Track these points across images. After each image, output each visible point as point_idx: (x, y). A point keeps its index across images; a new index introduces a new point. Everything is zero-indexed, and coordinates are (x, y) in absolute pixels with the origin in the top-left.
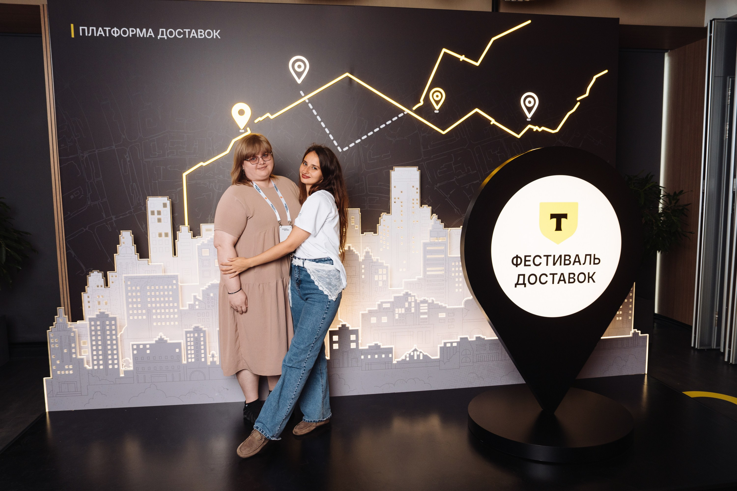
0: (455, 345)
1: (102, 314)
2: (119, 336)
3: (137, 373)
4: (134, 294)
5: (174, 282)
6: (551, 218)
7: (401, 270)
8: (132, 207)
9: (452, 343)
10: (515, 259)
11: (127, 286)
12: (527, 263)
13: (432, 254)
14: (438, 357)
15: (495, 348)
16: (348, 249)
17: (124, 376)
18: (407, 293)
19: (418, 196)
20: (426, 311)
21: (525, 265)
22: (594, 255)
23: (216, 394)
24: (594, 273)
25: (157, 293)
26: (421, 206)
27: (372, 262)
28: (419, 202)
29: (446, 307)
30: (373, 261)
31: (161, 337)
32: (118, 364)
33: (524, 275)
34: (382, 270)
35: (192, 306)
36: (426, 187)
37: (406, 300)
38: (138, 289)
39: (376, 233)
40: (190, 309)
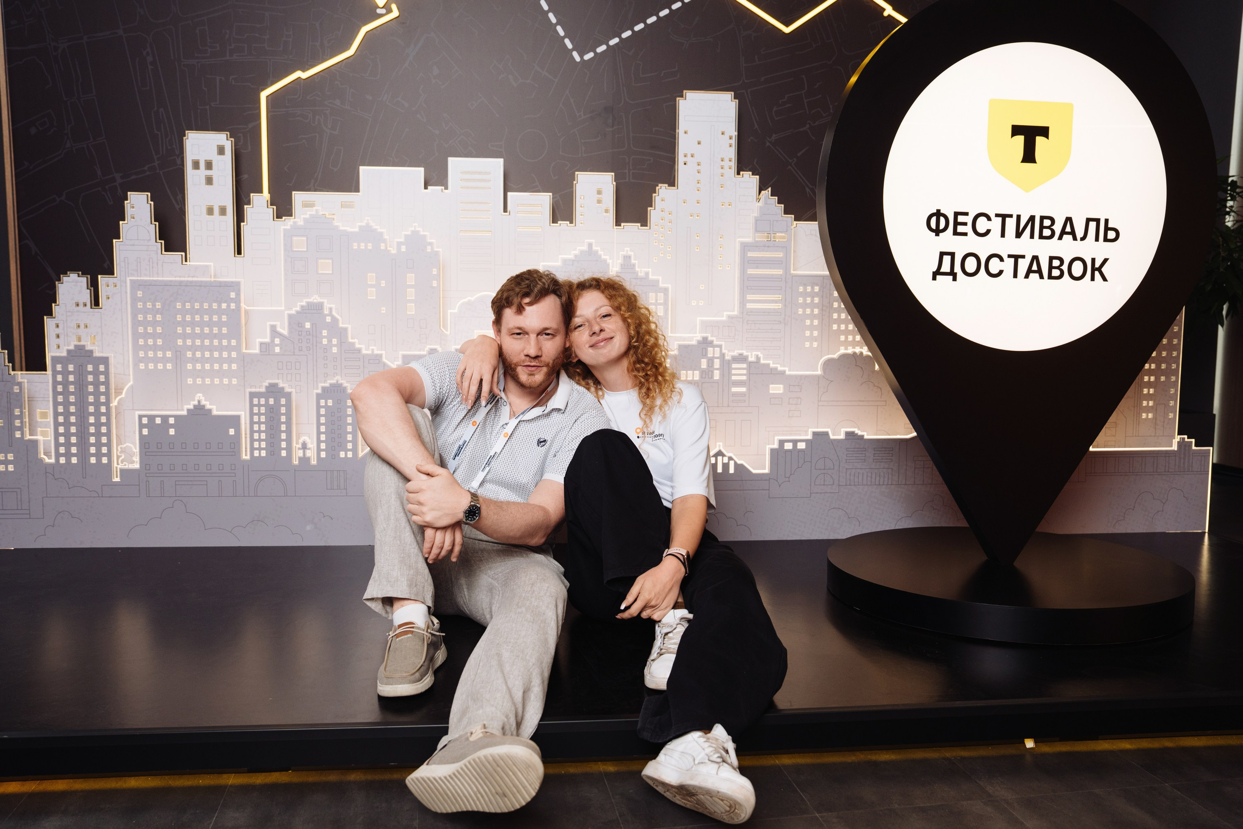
0: (801, 446)
1: (80, 349)
2: (114, 403)
3: (147, 475)
4: (150, 317)
5: (233, 295)
6: (1013, 134)
7: (695, 304)
8: (155, 157)
9: (795, 442)
10: (934, 219)
11: (135, 300)
12: (960, 229)
13: (757, 268)
14: (766, 471)
15: (885, 458)
16: (587, 250)
17: (120, 480)
18: (705, 339)
19: (731, 153)
20: (744, 378)
21: (955, 233)
22: (1107, 221)
23: (308, 528)
24: (1106, 260)
25: (197, 318)
26: (738, 174)
27: (636, 278)
28: (733, 164)
29: (785, 372)
30: (637, 275)
31: (199, 402)
32: (109, 455)
33: (952, 255)
34: (656, 296)
35: (266, 348)
36: (749, 140)
37: (704, 354)
38: (157, 307)
39: (647, 226)
40: (263, 353)
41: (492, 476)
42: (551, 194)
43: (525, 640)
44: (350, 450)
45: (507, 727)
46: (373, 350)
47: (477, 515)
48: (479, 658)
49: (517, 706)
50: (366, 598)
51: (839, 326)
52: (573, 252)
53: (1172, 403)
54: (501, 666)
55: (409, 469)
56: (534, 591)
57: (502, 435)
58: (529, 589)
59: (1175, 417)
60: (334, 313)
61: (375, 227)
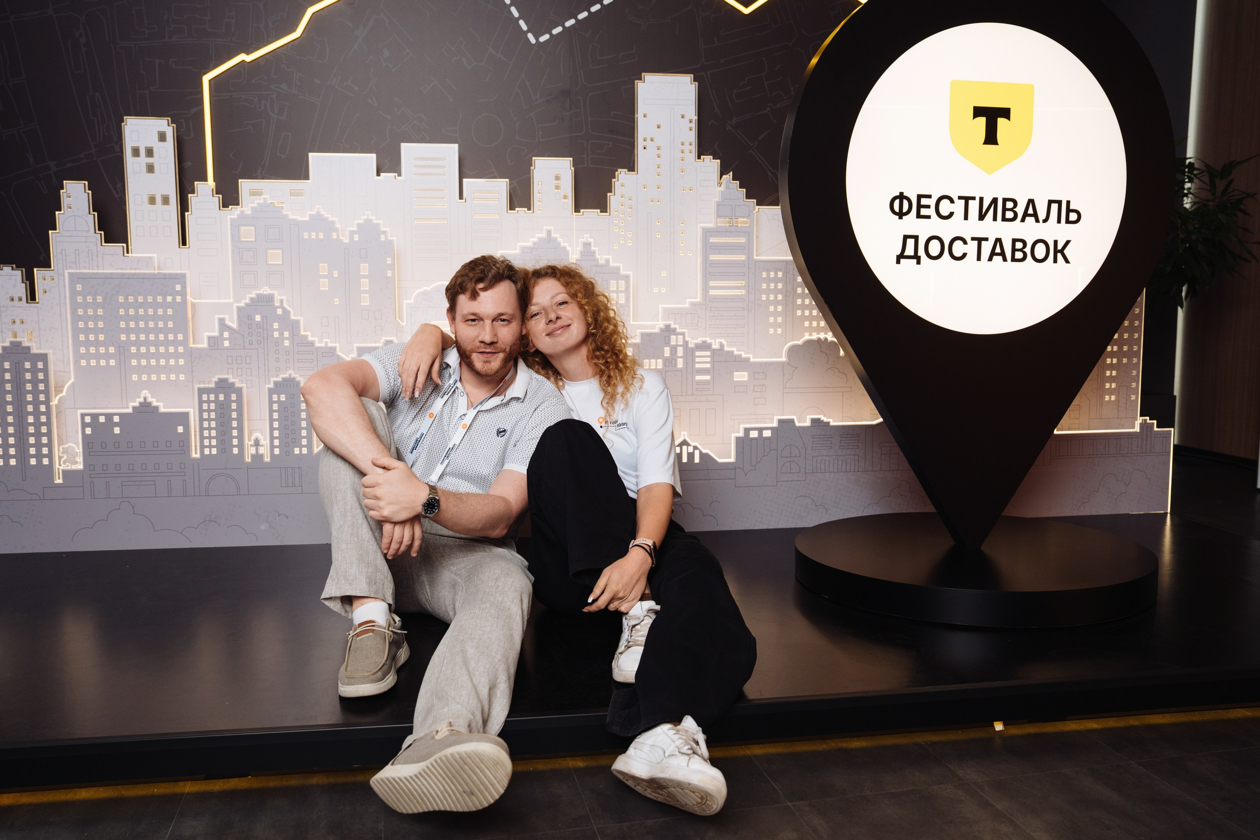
0: (767, 434)
1: (16, 345)
2: (54, 402)
3: (92, 476)
4: (90, 312)
5: (178, 287)
6: (975, 116)
7: (657, 291)
8: (92, 144)
9: (760, 430)
11: (74, 293)
13: (720, 253)
14: (732, 460)
15: (851, 444)
16: (546, 237)
17: (62, 482)
18: (668, 327)
19: (691, 137)
20: (708, 366)
22: (1068, 203)
23: (263, 527)
24: (1068, 242)
25: (141, 312)
26: (699, 158)
27: (597, 266)
28: (694, 148)
29: (749, 359)
30: (597, 263)
32: (50, 456)
33: (916, 238)
34: (618, 283)
35: (214, 342)
36: (710, 124)
37: (667, 342)
38: (98, 301)
39: (606, 212)
40: (211, 348)
41: (452, 468)
42: (508, 180)
43: (490, 636)
44: (304, 446)
45: (473, 725)
46: (326, 343)
47: (436, 507)
48: (444, 656)
49: (483, 704)
50: (324, 597)
51: (803, 312)
52: (531, 240)
53: (1134, 385)
54: (466, 663)
55: (364, 464)
56: (498, 585)
57: (461, 426)
58: (493, 584)
59: (1136, 398)
60: (285, 305)
61: (326, 216)
